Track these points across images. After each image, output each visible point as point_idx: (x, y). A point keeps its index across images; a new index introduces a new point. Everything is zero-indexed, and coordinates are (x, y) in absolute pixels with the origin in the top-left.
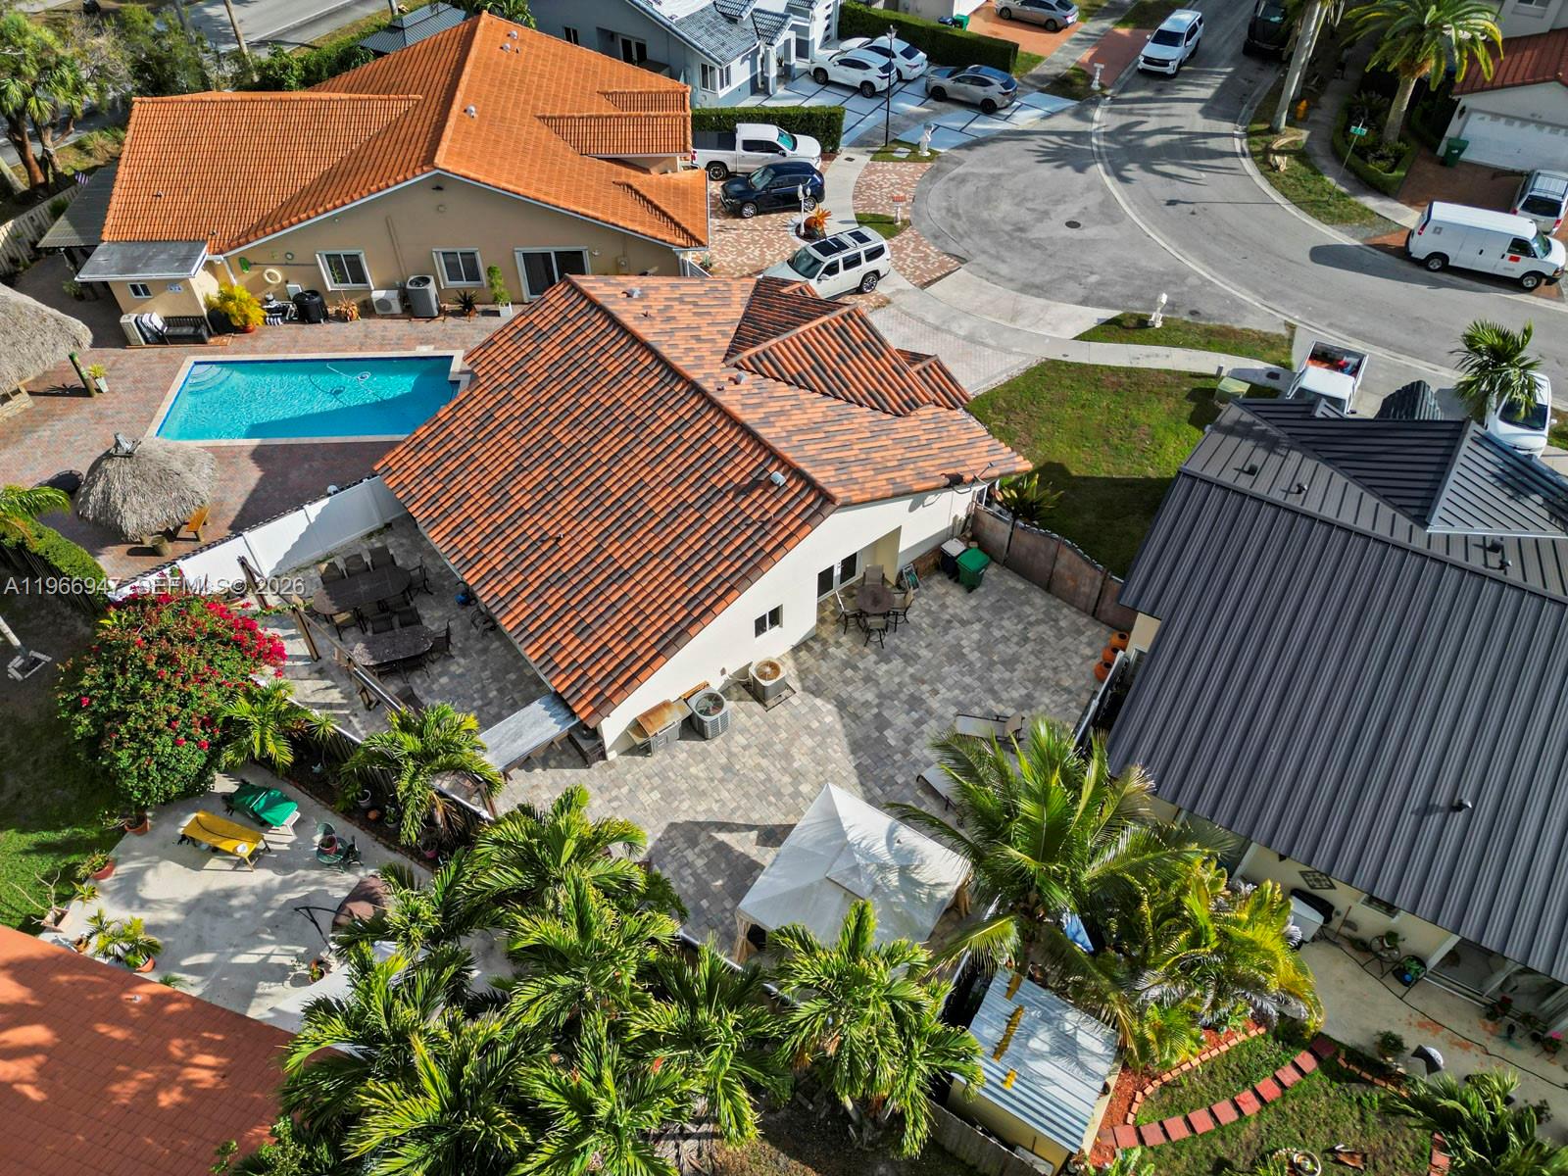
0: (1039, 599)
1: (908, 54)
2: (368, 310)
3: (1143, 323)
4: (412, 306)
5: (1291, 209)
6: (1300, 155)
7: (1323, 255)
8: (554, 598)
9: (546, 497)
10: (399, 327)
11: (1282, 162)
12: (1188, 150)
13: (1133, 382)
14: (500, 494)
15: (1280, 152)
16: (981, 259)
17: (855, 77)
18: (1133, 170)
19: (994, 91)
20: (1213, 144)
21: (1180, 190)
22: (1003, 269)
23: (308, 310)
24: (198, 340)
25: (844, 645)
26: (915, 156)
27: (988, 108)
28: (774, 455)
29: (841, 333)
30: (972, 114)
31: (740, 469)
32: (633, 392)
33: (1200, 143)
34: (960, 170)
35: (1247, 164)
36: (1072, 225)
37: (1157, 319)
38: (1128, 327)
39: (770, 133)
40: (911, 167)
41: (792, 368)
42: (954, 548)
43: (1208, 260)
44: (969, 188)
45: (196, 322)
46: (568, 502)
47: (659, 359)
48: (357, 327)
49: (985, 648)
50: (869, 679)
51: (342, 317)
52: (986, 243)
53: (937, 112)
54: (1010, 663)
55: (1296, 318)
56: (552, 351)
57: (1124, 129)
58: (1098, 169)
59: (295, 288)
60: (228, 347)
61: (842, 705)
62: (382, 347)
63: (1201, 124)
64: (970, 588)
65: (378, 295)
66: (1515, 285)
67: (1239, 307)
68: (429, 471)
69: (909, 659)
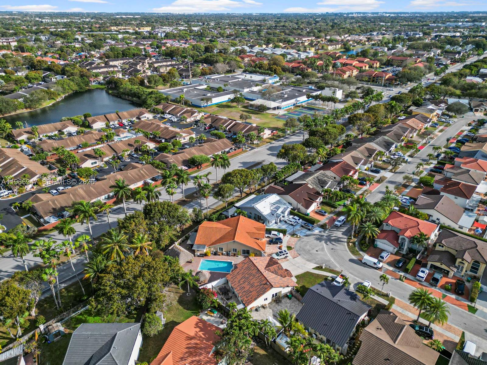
0: (298, 302)
1: (299, 220)
2: (222, 254)
3: (322, 268)
4: (228, 254)
5: (349, 252)
6: (354, 243)
7: (351, 260)
8: (244, 293)
9: (244, 282)
10: (226, 257)
11: (351, 244)
12: (338, 240)
13: (318, 276)
14: (239, 282)
15: (351, 242)
16: (302, 255)
17: (291, 223)
18: (328, 243)
19: (310, 228)
20: (342, 240)
21: (334, 247)
22: (305, 257)
23: (215, 254)
24: (203, 257)
25: (274, 304)
26: (297, 237)
27: (309, 230)
28: (268, 281)
29: (278, 267)
30: (307, 230)
31: (264, 282)
32: (254, 272)
33: (340, 239)
34: (303, 240)
35: (346, 244)
36: (317, 251)
37: (324, 268)
38: (320, 268)
39: (276, 233)
40: (296, 239)
41: (272, 271)
42: (288, 294)
43: (335, 259)
44: (304, 243)
45: (203, 254)
46: (246, 283)
47: (257, 268)
48: (221, 256)
49: (290, 306)
50: (276, 308)
51: (219, 255)
52: (304, 252)
53: (302, 229)
54: (292, 308)
55: (343, 269)
56: (246, 266)
57: (329, 235)
58: (323, 242)
59: (214, 251)
60: (206, 258)
61: (273, 310)
62: (224, 260)
63: (341, 236)
64: (290, 299)
65: (224, 253)
66: (376, 268)
67: (336, 267)
68: (232, 278)
69: (281, 306)
